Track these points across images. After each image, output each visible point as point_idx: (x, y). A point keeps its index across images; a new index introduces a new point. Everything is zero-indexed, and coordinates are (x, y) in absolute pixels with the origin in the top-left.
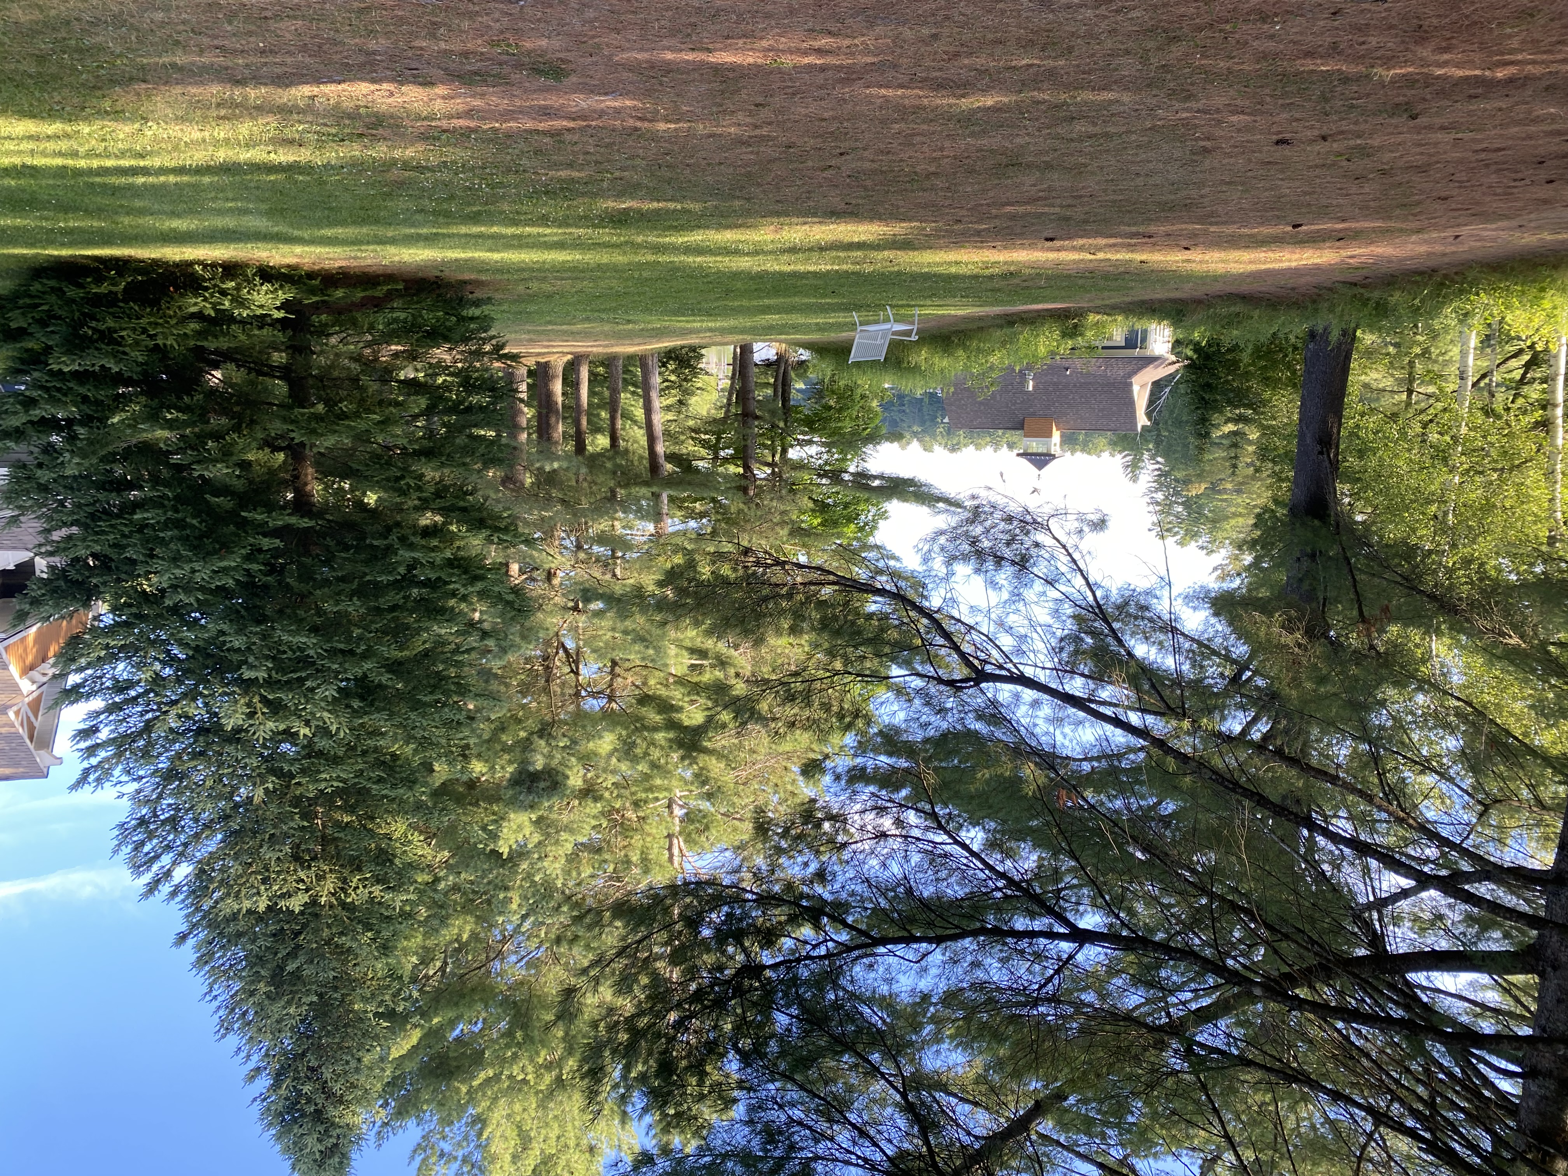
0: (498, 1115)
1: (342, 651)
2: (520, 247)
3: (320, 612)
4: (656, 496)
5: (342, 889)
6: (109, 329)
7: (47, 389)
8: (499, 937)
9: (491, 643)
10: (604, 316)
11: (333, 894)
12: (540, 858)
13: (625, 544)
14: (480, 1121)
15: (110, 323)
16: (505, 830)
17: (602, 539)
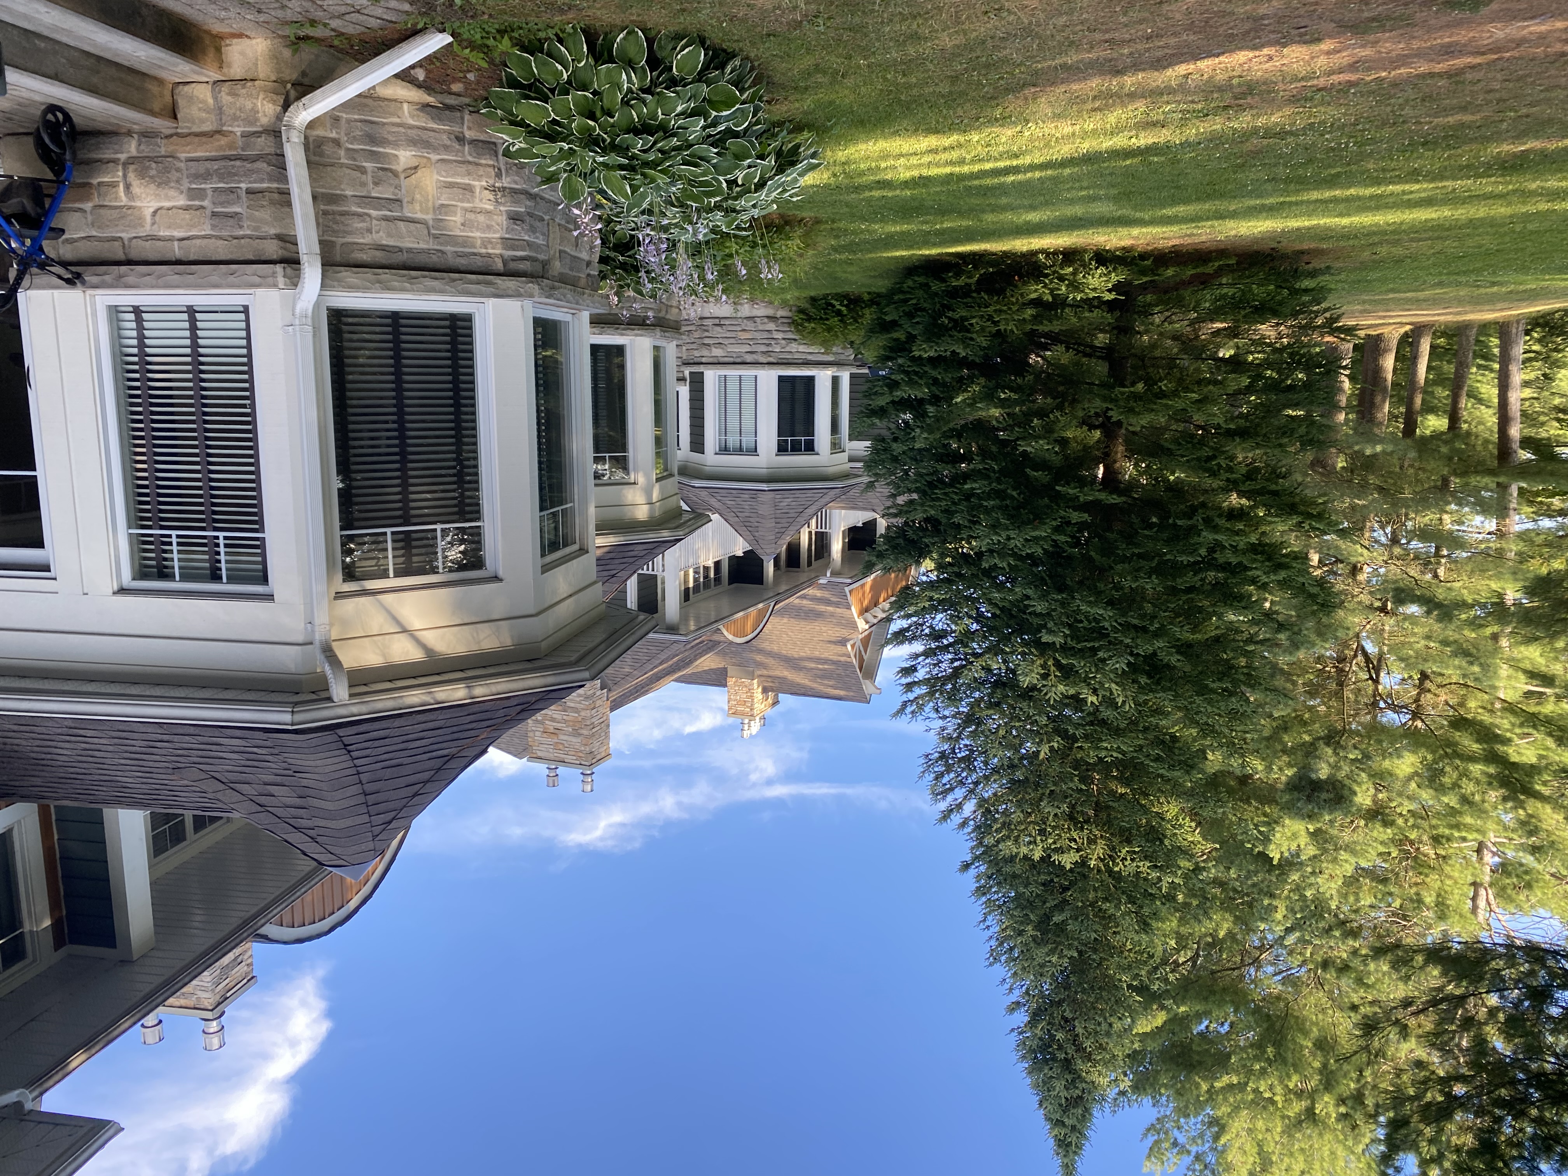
0: (1239, 1125)
1: (1135, 627)
2: (1378, 208)
3: (1117, 587)
4: (1503, 488)
5: (1110, 856)
6: (961, 317)
7: (907, 373)
8: (1257, 943)
9: (1282, 636)
10: (1463, 279)
11: (1102, 860)
12: (1313, 873)
13: (1455, 541)
14: (1218, 1126)
15: (962, 313)
16: (1278, 835)
17: (1424, 534)
